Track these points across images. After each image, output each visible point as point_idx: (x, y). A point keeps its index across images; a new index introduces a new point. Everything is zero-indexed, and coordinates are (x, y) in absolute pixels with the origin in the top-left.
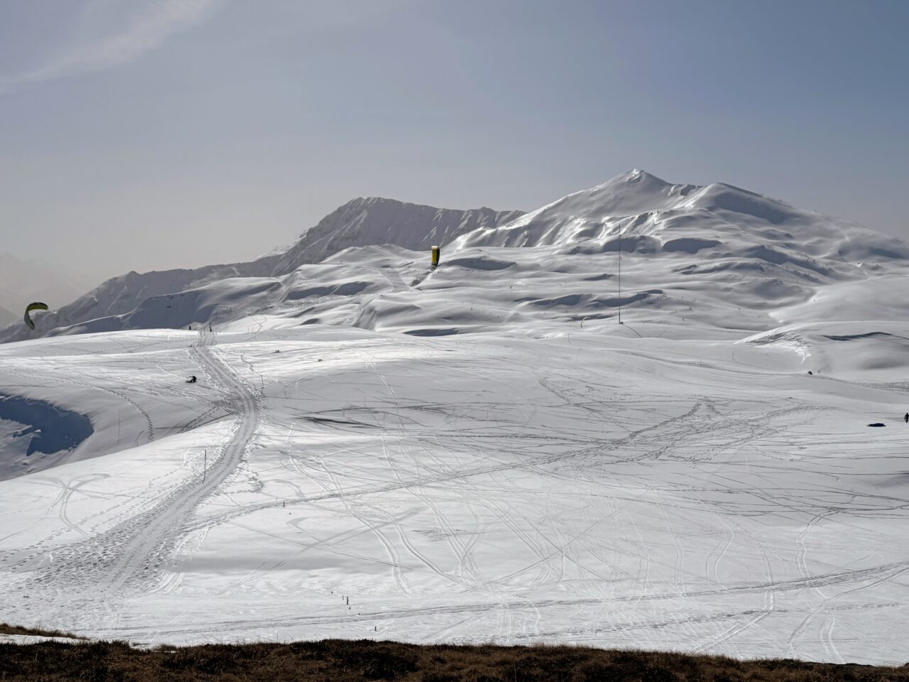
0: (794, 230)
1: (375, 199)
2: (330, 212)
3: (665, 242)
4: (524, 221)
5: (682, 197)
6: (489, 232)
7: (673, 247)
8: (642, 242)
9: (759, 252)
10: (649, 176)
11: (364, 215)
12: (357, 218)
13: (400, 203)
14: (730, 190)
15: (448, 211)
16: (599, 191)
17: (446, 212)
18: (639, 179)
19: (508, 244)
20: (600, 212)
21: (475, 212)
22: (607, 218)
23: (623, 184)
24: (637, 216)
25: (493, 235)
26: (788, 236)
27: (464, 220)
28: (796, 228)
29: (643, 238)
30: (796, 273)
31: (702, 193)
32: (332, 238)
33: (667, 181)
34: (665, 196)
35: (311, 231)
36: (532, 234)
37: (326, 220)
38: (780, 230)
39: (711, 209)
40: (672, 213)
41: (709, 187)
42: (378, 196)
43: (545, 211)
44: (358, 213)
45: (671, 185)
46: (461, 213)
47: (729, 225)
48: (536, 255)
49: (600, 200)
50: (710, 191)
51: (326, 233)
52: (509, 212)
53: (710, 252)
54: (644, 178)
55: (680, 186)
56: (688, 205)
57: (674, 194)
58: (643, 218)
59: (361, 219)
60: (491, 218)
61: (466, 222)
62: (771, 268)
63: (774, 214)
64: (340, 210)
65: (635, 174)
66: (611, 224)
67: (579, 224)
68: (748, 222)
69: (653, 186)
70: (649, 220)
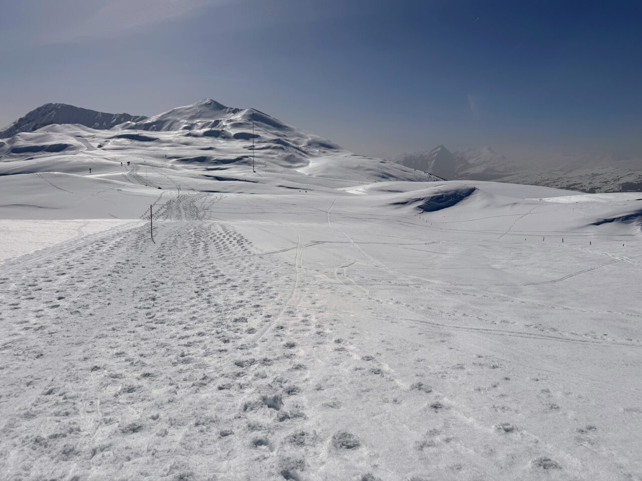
0: (287, 133)
1: (60, 104)
2: (32, 110)
3: (234, 133)
4: (153, 119)
5: (232, 114)
6: (134, 123)
8: (223, 133)
9: (278, 141)
10: (215, 103)
11: (54, 112)
12: (50, 114)
13: (74, 108)
14: (256, 112)
15: (104, 114)
18: (210, 104)
19: (144, 129)
20: (192, 118)
21: (120, 115)
22: (198, 121)
23: (202, 106)
24: (213, 121)
25: (136, 125)
26: (285, 136)
27: (114, 119)
28: (288, 132)
29: (223, 131)
30: (296, 152)
31: (243, 113)
32: (34, 124)
33: (225, 105)
34: (225, 113)
35: (21, 120)
36: (158, 126)
37: (31, 114)
38: (281, 133)
39: (249, 120)
40: (231, 121)
42: (62, 103)
43: (163, 116)
44: (50, 112)
45: (227, 108)
46: (113, 115)
48: (163, 135)
49: (192, 112)
50: (248, 112)
51: (31, 121)
52: (138, 117)
53: (256, 140)
54: (213, 103)
55: (232, 108)
56: (238, 117)
57: (229, 112)
58: (217, 123)
59: (52, 115)
61: (115, 120)
62: (287, 149)
63: (278, 126)
64: (38, 109)
65: (208, 101)
66: (200, 124)
67: (184, 123)
68: (267, 128)
69: (218, 107)
70: (220, 123)
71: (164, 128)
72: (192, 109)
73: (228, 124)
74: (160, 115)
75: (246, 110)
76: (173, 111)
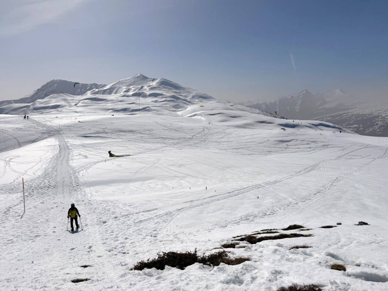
0: (181, 91)
1: (59, 80)
2: (44, 84)
3: (149, 94)
4: (108, 87)
5: (152, 82)
6: (97, 90)
7: (151, 95)
8: (143, 94)
9: (173, 97)
10: (143, 76)
11: (56, 85)
12: (54, 86)
13: (67, 82)
14: (165, 80)
15: (83, 84)
16: (129, 79)
17: (82, 84)
18: (140, 76)
19: (103, 94)
20: (130, 85)
21: (92, 85)
22: (132, 87)
23: (135, 78)
24: (140, 87)
25: (98, 91)
26: (180, 93)
27: (88, 87)
28: (182, 91)
29: (143, 92)
30: (183, 102)
31: (157, 81)
32: (45, 92)
33: (147, 77)
34: (148, 81)
35: (38, 90)
36: (110, 91)
37: (43, 86)
38: (178, 91)
39: (160, 85)
40: (150, 86)
41: (159, 79)
42: (60, 79)
43: (113, 84)
44: (54, 84)
45: (149, 78)
46: (87, 85)
47: (165, 90)
48: (112, 97)
49: (129, 82)
50: (160, 80)
51: (43, 90)
52: (102, 85)
53: (161, 97)
54: (141, 76)
55: (151, 78)
56: (154, 84)
57: (150, 81)
58: (142, 87)
59: (55, 86)
60: (96, 86)
61: (89, 87)
62: (177, 101)
63: (176, 87)
64: (48, 83)
65: (139, 75)
66: (133, 89)
67: (124, 88)
68: (170, 89)
69: (144, 78)
70: (144, 88)
71: (114, 92)
72: (130, 80)
73: (148, 88)
74: (112, 85)
75: (158, 80)
76: (119, 81)
